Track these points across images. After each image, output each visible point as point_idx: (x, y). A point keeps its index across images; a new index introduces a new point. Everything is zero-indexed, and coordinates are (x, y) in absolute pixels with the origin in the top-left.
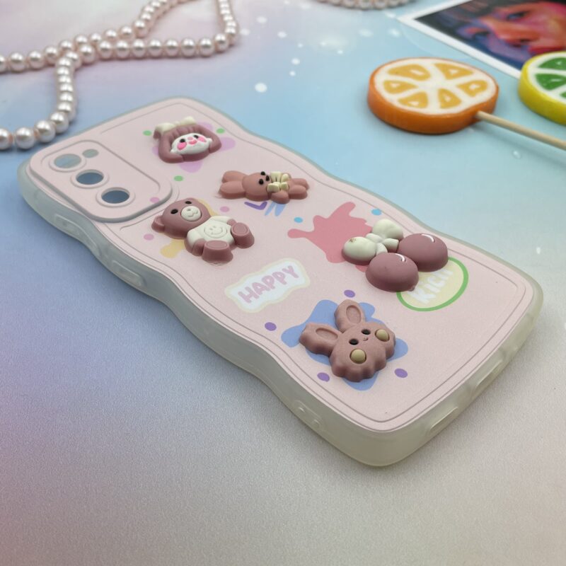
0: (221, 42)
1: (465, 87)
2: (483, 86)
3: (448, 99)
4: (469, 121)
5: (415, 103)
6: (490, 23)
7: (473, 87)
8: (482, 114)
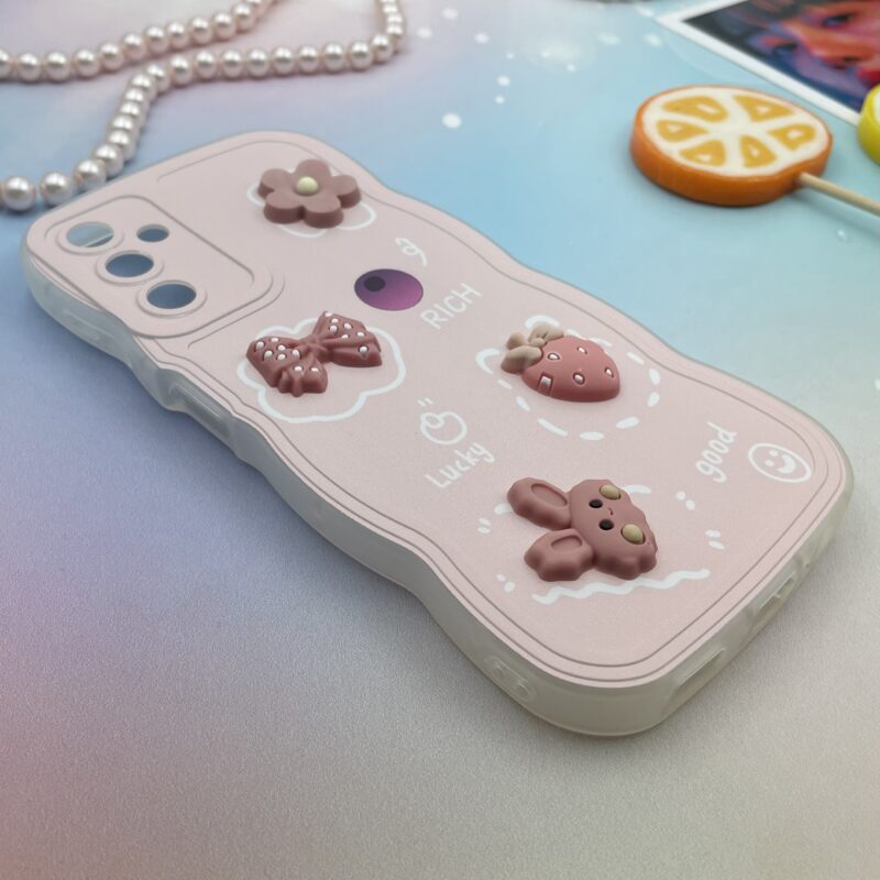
0: (382, 48)
1: (781, 135)
2: (808, 134)
3: (755, 152)
4: (787, 188)
5: (706, 158)
6: (796, 30)
7: (794, 135)
8: (807, 177)
